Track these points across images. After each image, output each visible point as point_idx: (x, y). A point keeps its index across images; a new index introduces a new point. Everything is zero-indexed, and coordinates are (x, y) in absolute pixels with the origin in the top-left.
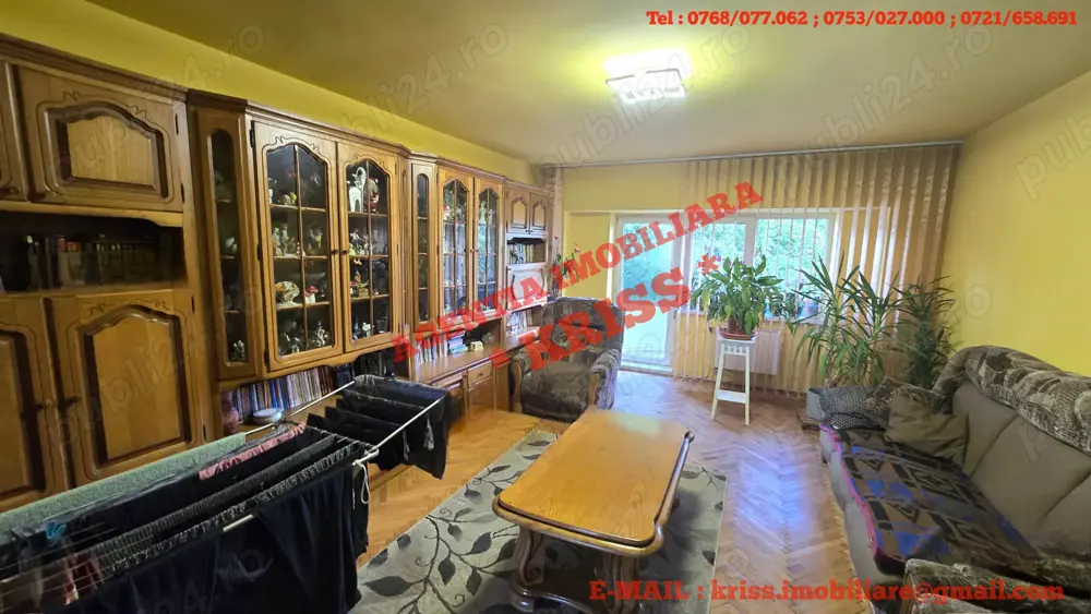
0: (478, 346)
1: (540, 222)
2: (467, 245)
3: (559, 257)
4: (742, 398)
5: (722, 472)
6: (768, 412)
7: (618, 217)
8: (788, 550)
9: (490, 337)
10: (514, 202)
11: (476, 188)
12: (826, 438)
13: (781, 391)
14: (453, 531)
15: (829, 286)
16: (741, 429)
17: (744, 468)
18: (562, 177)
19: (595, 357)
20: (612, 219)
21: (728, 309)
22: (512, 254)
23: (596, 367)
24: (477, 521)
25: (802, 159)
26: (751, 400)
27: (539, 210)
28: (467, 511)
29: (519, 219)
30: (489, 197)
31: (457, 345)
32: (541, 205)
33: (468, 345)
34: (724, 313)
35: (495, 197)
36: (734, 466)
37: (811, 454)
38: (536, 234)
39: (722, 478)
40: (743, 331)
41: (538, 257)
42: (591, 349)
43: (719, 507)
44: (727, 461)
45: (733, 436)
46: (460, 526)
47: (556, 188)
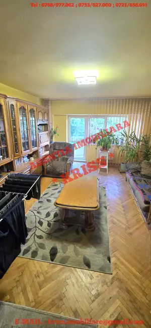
0: (32, 159)
1: (46, 118)
2: (27, 128)
3: (52, 129)
4: (106, 167)
5: (104, 186)
6: (112, 170)
7: (68, 116)
8: (122, 203)
9: (35, 156)
10: (39, 112)
11: (28, 108)
12: (128, 175)
13: (114, 164)
14: (38, 213)
15: (127, 136)
16: (106, 175)
17: (109, 185)
18: (51, 103)
19: (67, 159)
20: (67, 117)
21: (103, 143)
22: (39, 129)
23: (68, 162)
24: (44, 209)
25: (117, 100)
26: (109, 167)
27: (46, 115)
28: (41, 207)
29: (41, 118)
30: (32, 111)
31: (26, 159)
32: (46, 113)
33: (29, 158)
34: (101, 145)
35: (34, 111)
36: (106, 185)
37: (123, 179)
38: (45, 123)
39: (105, 188)
40: (106, 149)
41: (46, 130)
42: (66, 157)
43: (105, 195)
44: (105, 184)
45: (105, 177)
46: (40, 211)
47: (50, 107)
